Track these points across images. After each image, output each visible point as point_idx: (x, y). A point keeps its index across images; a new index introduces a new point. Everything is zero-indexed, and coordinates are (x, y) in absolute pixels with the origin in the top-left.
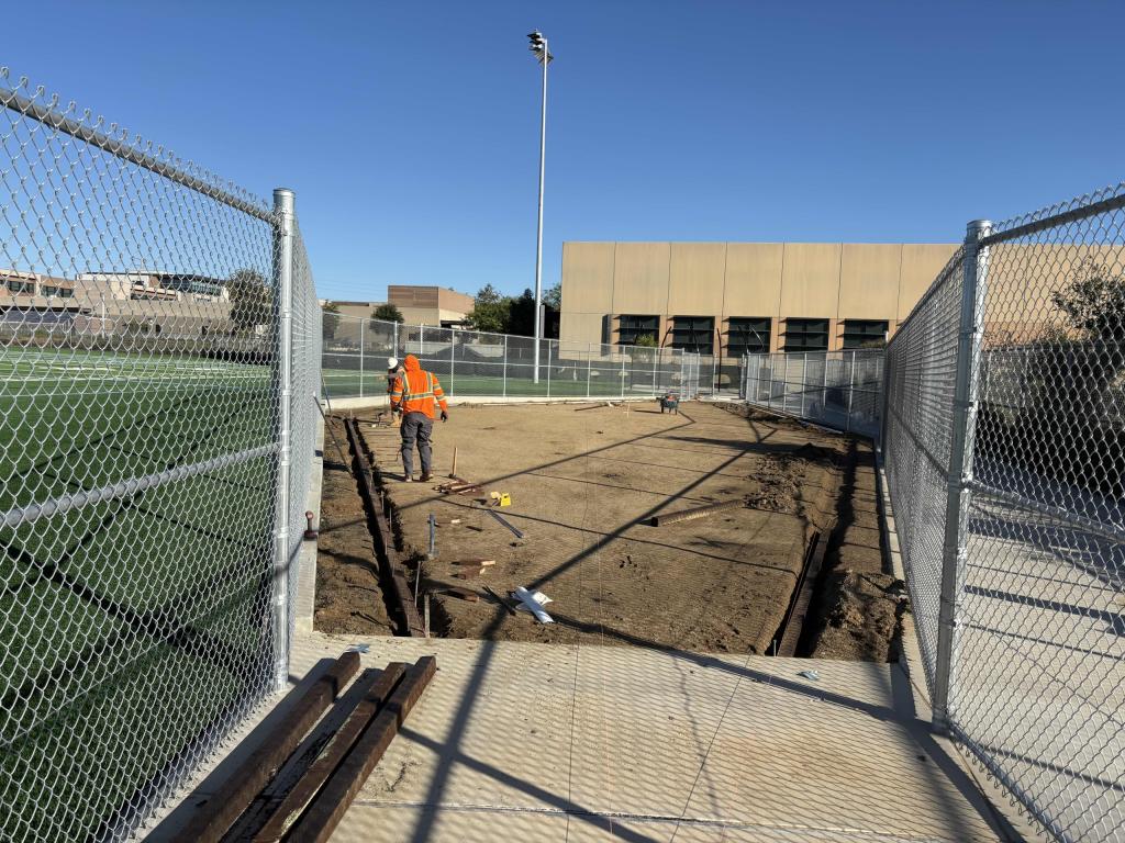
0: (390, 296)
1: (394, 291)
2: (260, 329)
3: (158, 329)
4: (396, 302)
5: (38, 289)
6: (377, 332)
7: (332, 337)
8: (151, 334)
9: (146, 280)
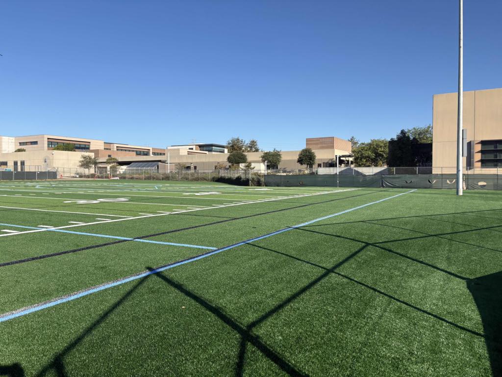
0: (307, 144)
1: (308, 141)
2: (242, 166)
3: (195, 168)
4: (310, 147)
5: (151, 153)
6: (302, 164)
7: (277, 168)
8: (192, 171)
9: (194, 147)
